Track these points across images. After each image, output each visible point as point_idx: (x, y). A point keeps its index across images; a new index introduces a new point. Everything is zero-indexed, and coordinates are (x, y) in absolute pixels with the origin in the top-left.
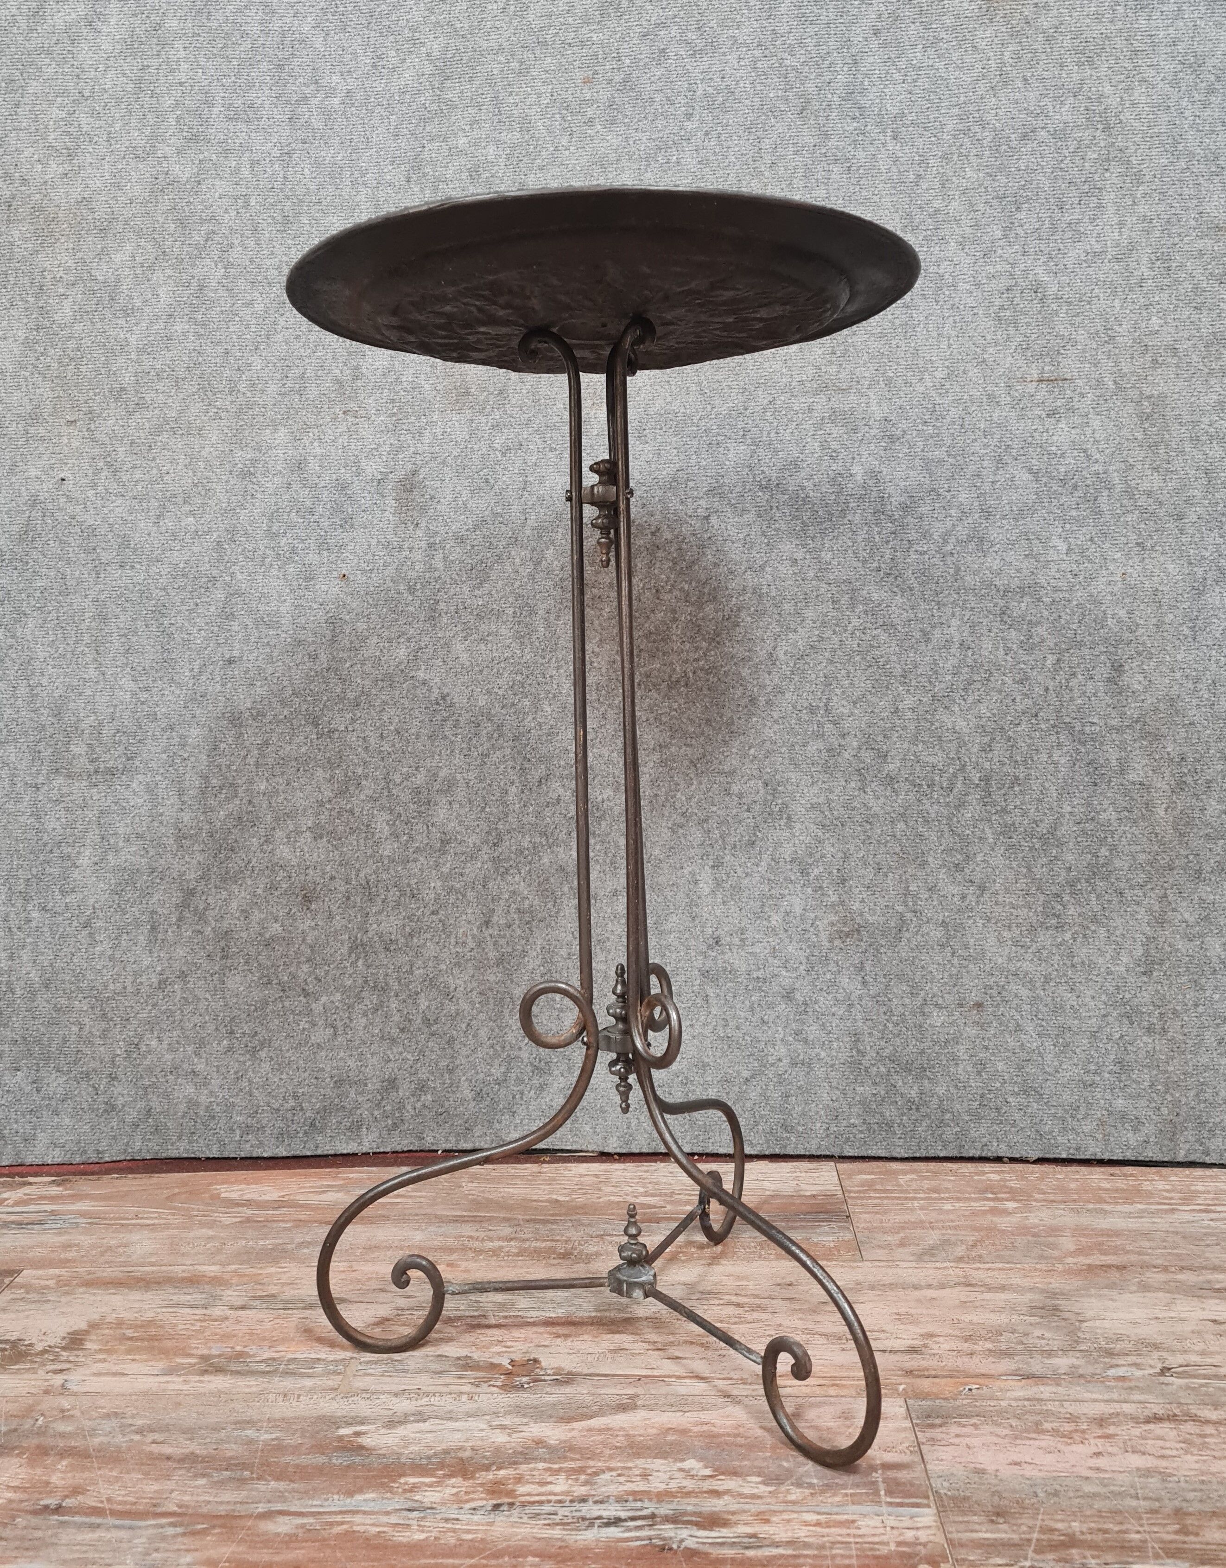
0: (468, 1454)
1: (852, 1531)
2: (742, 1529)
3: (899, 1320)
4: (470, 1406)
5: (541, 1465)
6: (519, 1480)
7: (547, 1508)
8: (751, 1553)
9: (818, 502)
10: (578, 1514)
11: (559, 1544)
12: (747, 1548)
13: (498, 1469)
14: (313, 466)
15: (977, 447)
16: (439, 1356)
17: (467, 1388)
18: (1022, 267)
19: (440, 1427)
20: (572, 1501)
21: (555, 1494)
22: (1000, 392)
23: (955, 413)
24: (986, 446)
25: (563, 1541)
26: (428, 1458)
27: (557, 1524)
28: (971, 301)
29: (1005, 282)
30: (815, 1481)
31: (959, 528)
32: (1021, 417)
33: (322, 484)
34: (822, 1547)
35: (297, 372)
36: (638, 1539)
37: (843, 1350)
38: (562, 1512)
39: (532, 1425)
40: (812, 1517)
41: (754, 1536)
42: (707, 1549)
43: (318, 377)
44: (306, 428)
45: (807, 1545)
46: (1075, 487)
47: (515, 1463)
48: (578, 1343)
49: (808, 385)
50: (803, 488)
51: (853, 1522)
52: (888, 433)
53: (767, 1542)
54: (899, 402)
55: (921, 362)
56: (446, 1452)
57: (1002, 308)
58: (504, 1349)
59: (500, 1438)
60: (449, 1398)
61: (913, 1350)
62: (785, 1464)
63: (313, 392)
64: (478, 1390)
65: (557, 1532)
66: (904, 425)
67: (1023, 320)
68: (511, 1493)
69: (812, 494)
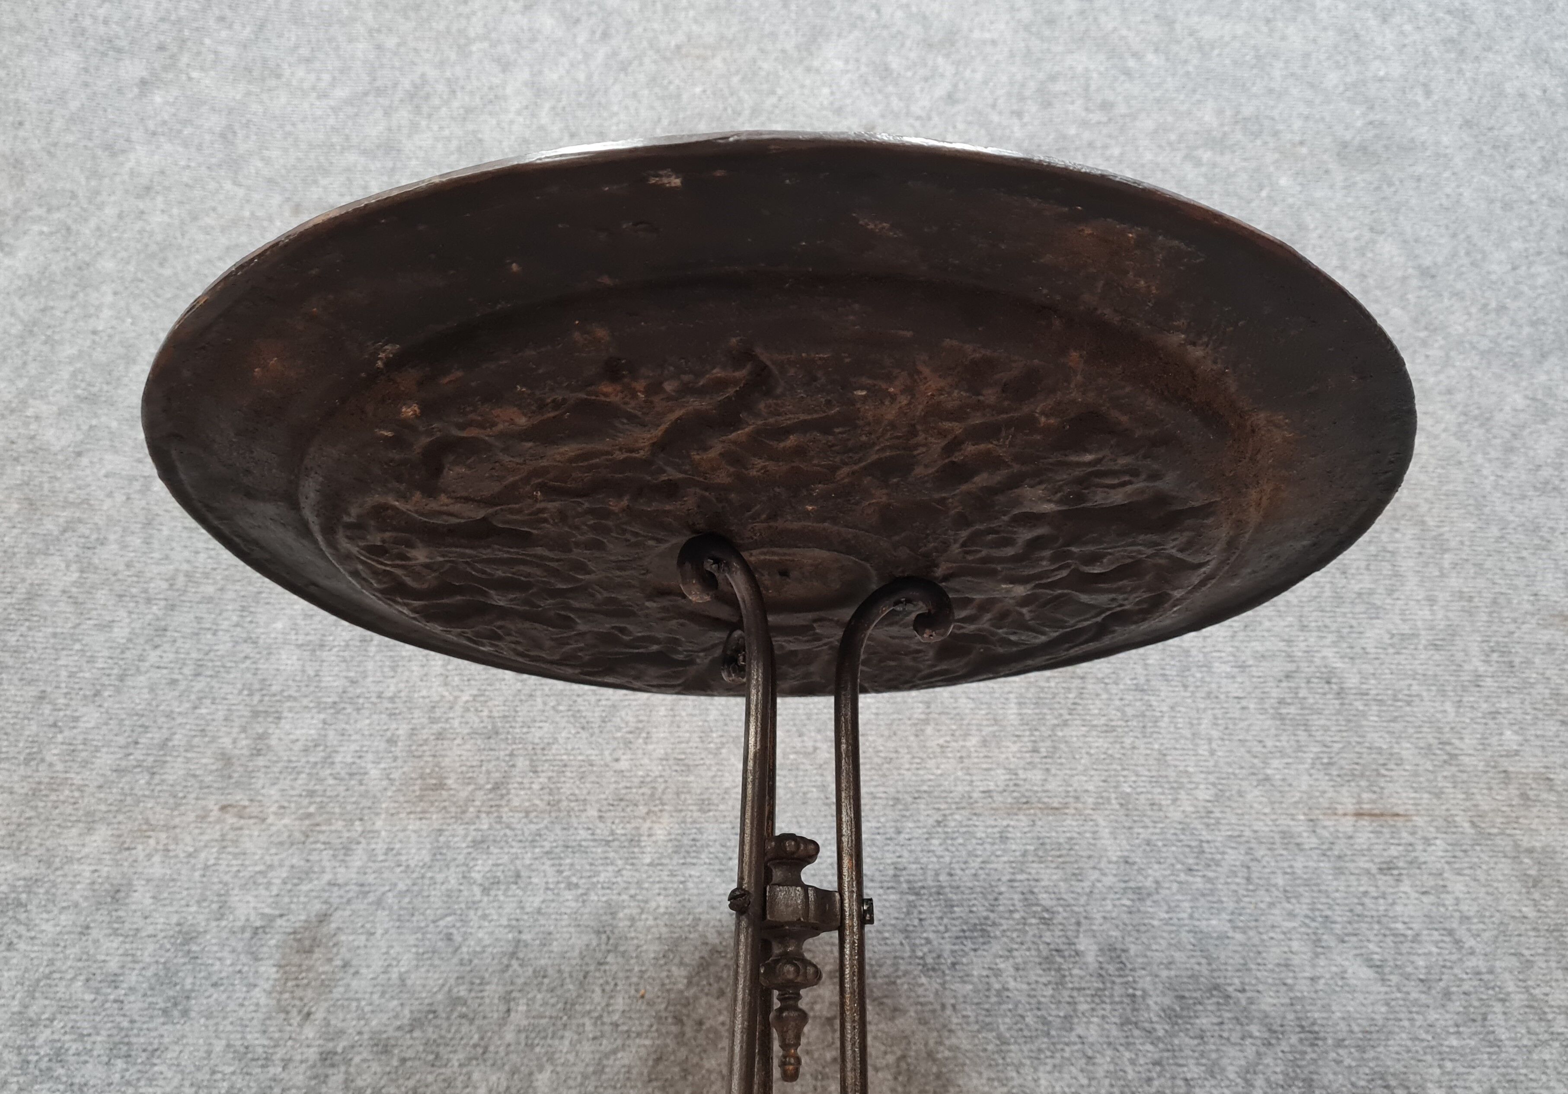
9: (1024, 999)
14: (141, 897)
15: (1277, 915)
18: (1303, 645)
22: (1300, 827)
23: (1234, 857)
24: (1291, 915)
28: (1234, 689)
29: (1279, 666)
31: (1268, 1060)
32: (1339, 872)
33: (150, 930)
35: (157, 736)
43: (190, 748)
44: (148, 828)
46: (1447, 994)
49: (998, 798)
50: (998, 973)
52: (1132, 884)
54: (1145, 834)
55: (1172, 774)
57: (1281, 702)
63: (174, 771)
66: (1156, 871)
67: (1317, 721)
69: (1012, 984)
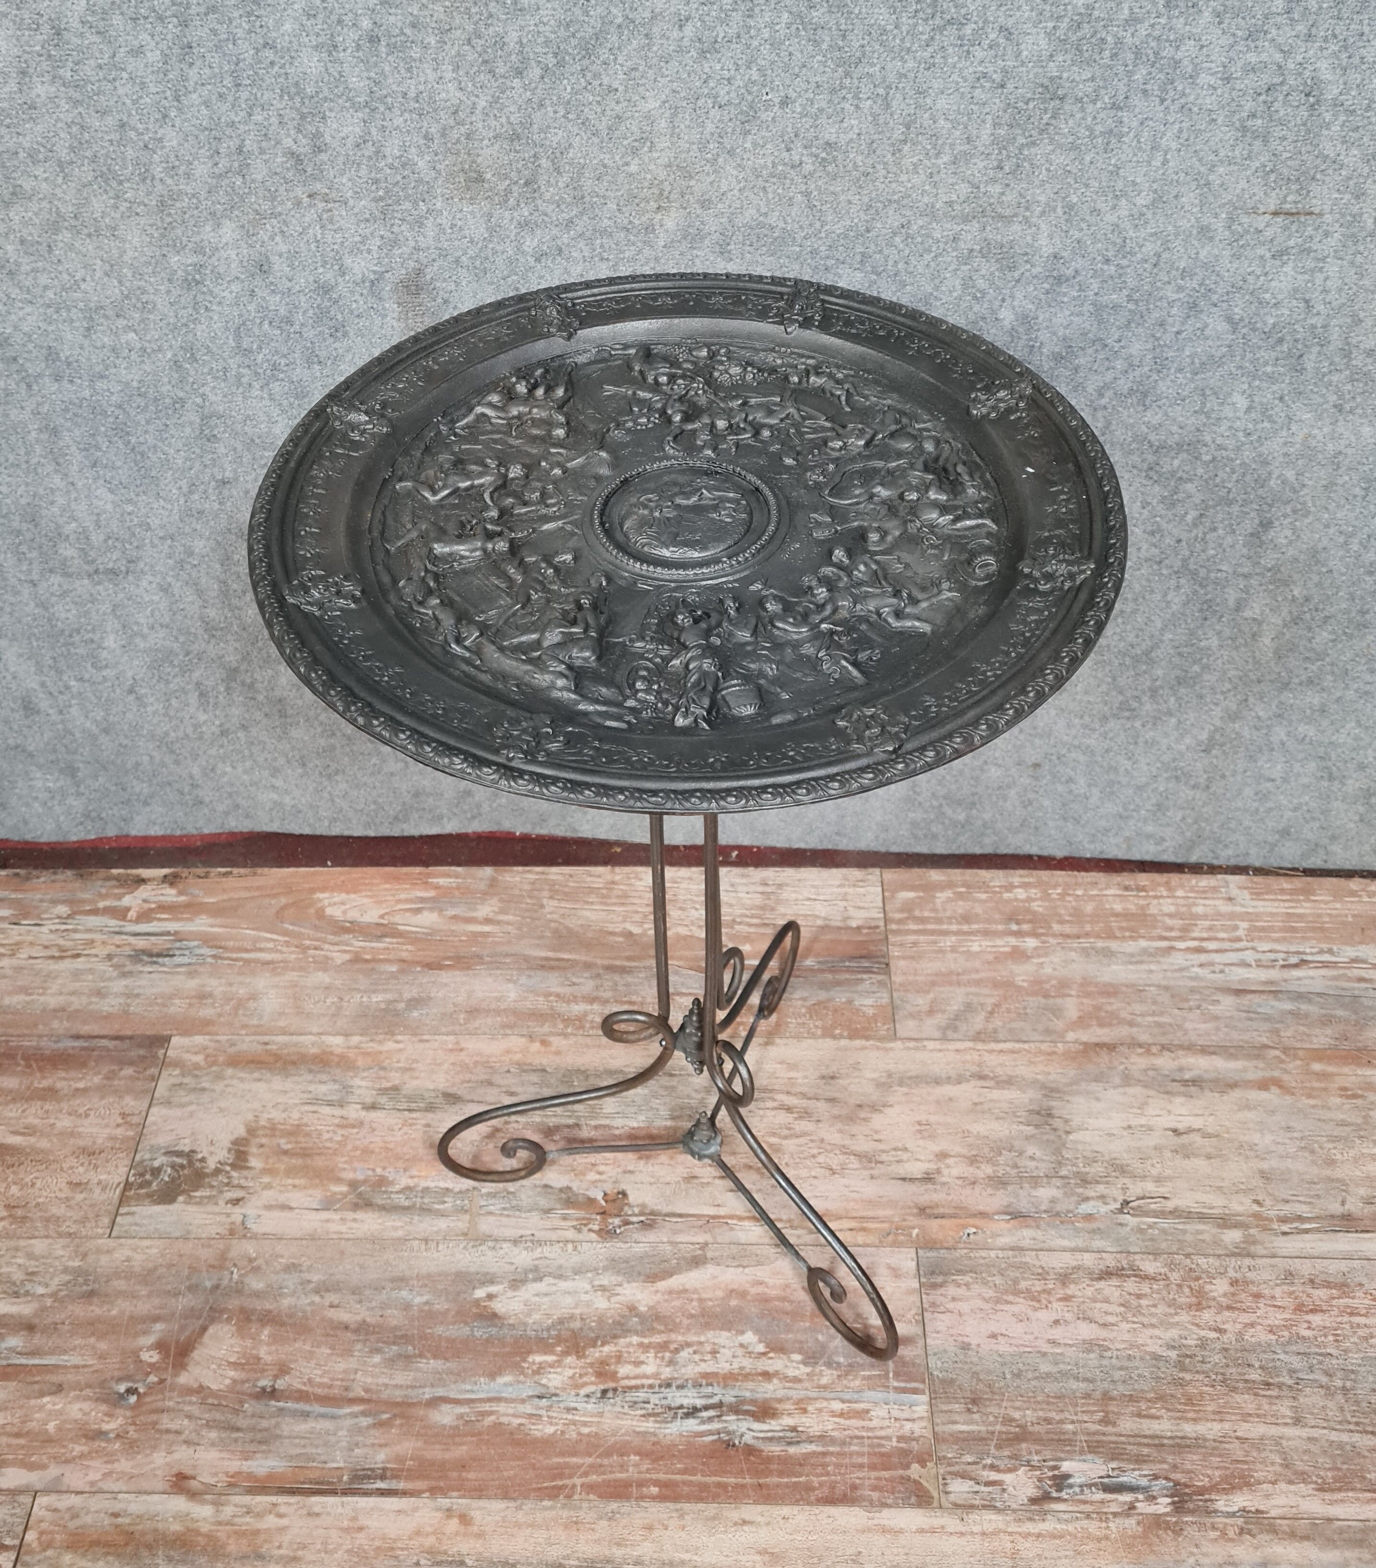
0: (577, 1325)
1: (866, 1423)
2: (788, 1421)
3: (920, 1131)
4: (575, 1259)
5: (635, 1339)
6: (619, 1358)
7: (642, 1395)
8: (792, 1450)
10: (664, 1402)
11: (653, 1439)
12: (790, 1444)
13: (603, 1345)
15: (1168, 290)
16: (546, 1186)
17: (571, 1234)
19: (554, 1288)
20: (660, 1386)
21: (647, 1377)
22: (1219, 225)
23: (1150, 248)
24: (1180, 289)
25: (655, 1435)
26: (548, 1329)
27: (650, 1415)
30: (842, 1360)
32: (1236, 256)
34: (843, 1443)
36: (710, 1433)
37: (872, 1177)
38: (654, 1399)
39: (625, 1285)
40: (837, 1406)
41: (794, 1429)
42: (760, 1445)
44: (260, 217)
45: (833, 1441)
47: (615, 1337)
48: (656, 1168)
49: (958, 207)
51: (867, 1411)
52: (1055, 273)
53: (804, 1437)
54: (1078, 235)
55: (1119, 183)
56: (561, 1321)
58: (598, 1177)
59: (601, 1303)
60: (557, 1247)
61: (928, 1178)
62: (820, 1337)
64: (580, 1237)
65: (649, 1425)
66: (1077, 264)
68: (614, 1376)
